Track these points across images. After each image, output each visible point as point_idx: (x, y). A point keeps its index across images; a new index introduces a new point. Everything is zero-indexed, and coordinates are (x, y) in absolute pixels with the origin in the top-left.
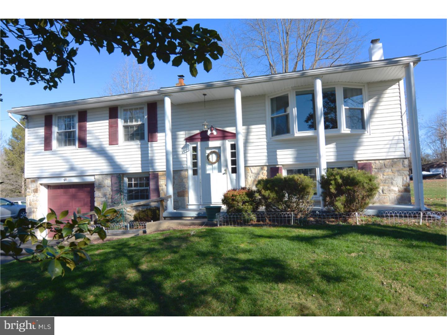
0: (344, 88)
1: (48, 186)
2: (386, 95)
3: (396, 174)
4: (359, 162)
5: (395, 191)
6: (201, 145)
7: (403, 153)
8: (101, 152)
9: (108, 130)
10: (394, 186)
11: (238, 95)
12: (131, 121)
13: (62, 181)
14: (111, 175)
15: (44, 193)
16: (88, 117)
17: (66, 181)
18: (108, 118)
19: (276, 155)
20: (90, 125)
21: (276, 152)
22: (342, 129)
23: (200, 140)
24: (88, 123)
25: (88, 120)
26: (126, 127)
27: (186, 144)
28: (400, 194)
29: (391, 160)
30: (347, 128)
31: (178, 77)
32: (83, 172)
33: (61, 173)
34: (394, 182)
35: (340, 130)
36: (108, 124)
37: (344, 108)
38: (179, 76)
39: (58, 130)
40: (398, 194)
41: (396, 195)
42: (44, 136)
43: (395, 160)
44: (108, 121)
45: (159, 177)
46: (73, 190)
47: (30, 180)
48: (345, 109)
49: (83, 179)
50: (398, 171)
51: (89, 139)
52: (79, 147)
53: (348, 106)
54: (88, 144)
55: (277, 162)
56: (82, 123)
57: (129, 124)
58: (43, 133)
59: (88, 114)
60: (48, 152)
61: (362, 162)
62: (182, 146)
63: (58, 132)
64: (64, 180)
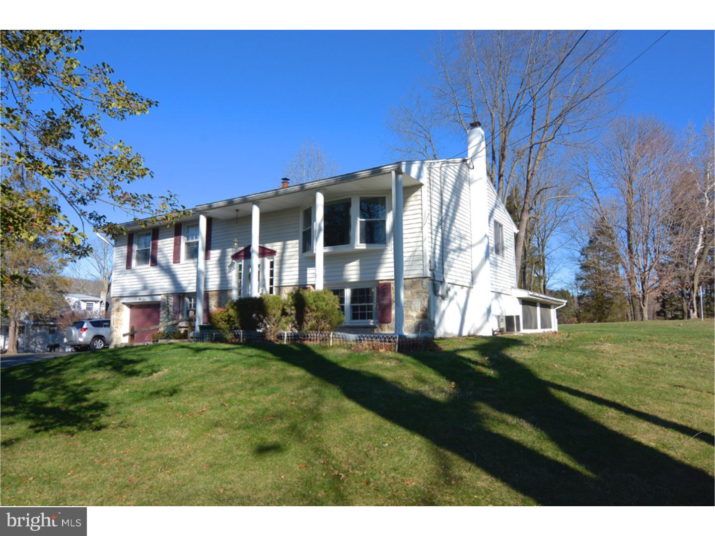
0: (361, 198)
1: (131, 306)
2: (410, 204)
3: (416, 297)
4: (380, 282)
5: (412, 317)
6: (244, 263)
7: (421, 272)
8: (168, 271)
9: (173, 248)
10: (412, 311)
11: (256, 212)
12: (192, 239)
13: (137, 300)
14: (173, 294)
15: (126, 312)
16: (160, 235)
17: (140, 301)
18: (174, 235)
19: (306, 274)
20: (160, 243)
21: (306, 270)
22: (356, 245)
23: (243, 257)
24: (159, 241)
25: (159, 237)
26: (188, 244)
27: (232, 262)
28: (418, 320)
29: (411, 280)
30: (361, 242)
31: (282, 181)
32: (153, 290)
33: (137, 292)
34: (413, 307)
35: (353, 246)
36: (173, 241)
37: (359, 220)
38: (283, 179)
39: (139, 248)
40: (416, 320)
41: (414, 322)
42: (126, 255)
43: (414, 280)
44: (173, 239)
45: (210, 297)
46: (149, 310)
47: (115, 299)
48: (361, 222)
49: (152, 299)
50: (418, 293)
51: (159, 257)
52: (151, 266)
53: (364, 218)
54: (158, 262)
55: (306, 282)
56: (154, 241)
57: (190, 241)
58: (126, 252)
59: (160, 231)
60: (128, 271)
61: (383, 282)
62: (229, 264)
63: (137, 251)
64: (140, 299)
